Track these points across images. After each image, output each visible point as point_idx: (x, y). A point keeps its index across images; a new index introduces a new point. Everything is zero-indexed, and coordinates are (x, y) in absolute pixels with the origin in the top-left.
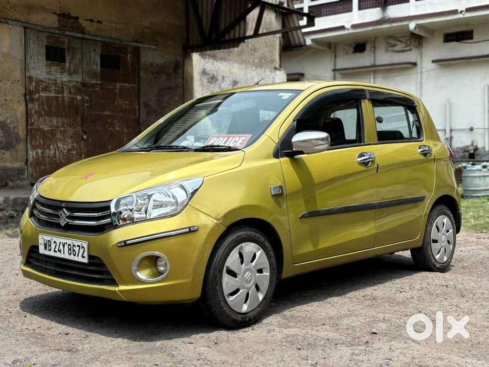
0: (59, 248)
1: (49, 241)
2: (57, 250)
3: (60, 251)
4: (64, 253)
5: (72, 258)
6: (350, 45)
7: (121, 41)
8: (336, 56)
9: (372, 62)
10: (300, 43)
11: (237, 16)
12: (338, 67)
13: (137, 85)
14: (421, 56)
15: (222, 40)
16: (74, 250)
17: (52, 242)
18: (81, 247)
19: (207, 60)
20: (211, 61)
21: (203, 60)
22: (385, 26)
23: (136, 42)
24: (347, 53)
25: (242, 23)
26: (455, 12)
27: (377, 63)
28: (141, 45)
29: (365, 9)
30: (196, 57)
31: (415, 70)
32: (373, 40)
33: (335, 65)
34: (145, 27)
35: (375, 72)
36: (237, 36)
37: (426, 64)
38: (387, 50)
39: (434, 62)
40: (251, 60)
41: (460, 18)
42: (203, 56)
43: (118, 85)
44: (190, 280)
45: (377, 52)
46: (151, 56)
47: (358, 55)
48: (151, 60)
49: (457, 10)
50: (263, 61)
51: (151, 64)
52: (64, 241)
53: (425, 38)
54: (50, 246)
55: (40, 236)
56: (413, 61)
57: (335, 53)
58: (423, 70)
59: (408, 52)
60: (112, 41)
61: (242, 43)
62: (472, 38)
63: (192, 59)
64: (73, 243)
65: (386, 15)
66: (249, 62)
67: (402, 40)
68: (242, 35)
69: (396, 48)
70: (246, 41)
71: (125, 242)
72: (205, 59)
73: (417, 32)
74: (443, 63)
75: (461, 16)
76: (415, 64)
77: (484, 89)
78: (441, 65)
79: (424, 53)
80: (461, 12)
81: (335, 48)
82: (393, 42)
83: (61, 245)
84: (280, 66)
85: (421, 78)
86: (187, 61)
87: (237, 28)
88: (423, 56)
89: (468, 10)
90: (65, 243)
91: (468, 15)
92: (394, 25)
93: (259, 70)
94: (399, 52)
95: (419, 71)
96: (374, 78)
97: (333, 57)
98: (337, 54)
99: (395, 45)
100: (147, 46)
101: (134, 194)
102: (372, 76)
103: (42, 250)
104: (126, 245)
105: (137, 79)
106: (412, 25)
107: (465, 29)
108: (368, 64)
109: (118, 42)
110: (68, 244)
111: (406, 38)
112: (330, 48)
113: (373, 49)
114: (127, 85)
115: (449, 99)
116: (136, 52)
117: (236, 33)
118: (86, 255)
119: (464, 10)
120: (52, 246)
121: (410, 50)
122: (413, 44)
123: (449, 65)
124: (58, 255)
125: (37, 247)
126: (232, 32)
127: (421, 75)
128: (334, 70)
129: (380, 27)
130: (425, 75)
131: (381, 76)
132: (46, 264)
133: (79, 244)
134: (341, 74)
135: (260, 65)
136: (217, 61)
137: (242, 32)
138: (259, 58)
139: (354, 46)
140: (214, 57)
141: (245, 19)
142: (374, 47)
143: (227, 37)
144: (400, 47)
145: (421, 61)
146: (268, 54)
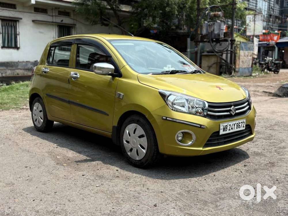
2: (230, 129)
3: (232, 129)
16: (239, 125)
17: (228, 125)
52: (234, 123)
55: (221, 125)
133: (242, 121)
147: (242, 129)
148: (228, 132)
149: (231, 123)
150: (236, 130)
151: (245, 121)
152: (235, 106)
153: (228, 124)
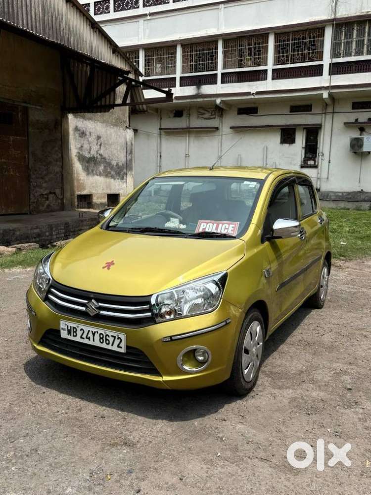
0: (87, 335)
1: (74, 328)
2: (84, 336)
3: (89, 338)
4: (94, 341)
5: (104, 346)
6: (171, 112)
7: (14, 101)
8: (161, 119)
9: (188, 125)
10: (143, 109)
11: (107, 88)
12: (162, 127)
13: (26, 138)
14: (222, 123)
15: (95, 105)
16: (106, 340)
17: (79, 329)
18: (117, 337)
19: (79, 119)
20: (81, 120)
21: (75, 119)
22: (199, 100)
23: (25, 102)
24: (170, 117)
25: (112, 94)
26: (248, 94)
27: (191, 126)
28: (29, 105)
29: (185, 86)
30: (70, 116)
31: (217, 133)
32: (188, 109)
33: (161, 126)
34: (31, 91)
35: (189, 132)
36: (107, 103)
37: (225, 129)
38: (198, 117)
39: (231, 128)
40: (110, 121)
41: (251, 99)
42: (75, 117)
43: (11, 138)
44: (225, 366)
45: (191, 118)
46: (37, 115)
47: (177, 119)
48: (37, 118)
49: (250, 92)
50: (118, 121)
51: (38, 121)
52: (94, 330)
53: (225, 110)
54: (76, 332)
55: (61, 322)
56: (216, 126)
57: (161, 115)
58: (223, 133)
59: (213, 120)
60: (6, 101)
61: (112, 109)
62: (257, 113)
63: (68, 119)
64: (105, 333)
65: (200, 92)
66: (108, 121)
67: (209, 110)
68: (111, 103)
69: (205, 116)
70: (115, 108)
71: (171, 337)
72: (77, 118)
73: (221, 106)
74: (236, 129)
75: (252, 97)
76: (217, 129)
77: (264, 149)
78: (237, 130)
79: (224, 121)
80: (253, 94)
81: (160, 113)
82: (203, 111)
83: (90, 333)
84: (129, 126)
85: (222, 139)
86: (64, 120)
87: (108, 97)
88: (224, 122)
89: (258, 93)
90: (95, 332)
91: (257, 97)
92: (206, 99)
93: (115, 128)
94: (206, 119)
95: (220, 134)
96: (189, 137)
97: (159, 119)
98: (162, 117)
99: (203, 114)
100: (34, 107)
101: (174, 291)
102: (187, 136)
103: (64, 334)
104: (172, 340)
105: (26, 134)
106: (218, 101)
107: (253, 106)
108: (184, 126)
109: (11, 102)
110: (99, 333)
111: (212, 110)
112: (157, 112)
113: (188, 115)
114: (18, 137)
115: (240, 155)
116: (26, 111)
117: (107, 101)
118: (123, 345)
119: (254, 92)
120: (77, 332)
121: (214, 118)
122: (217, 113)
123: (242, 131)
124: (86, 341)
125: (59, 332)
126: (103, 100)
127: (222, 137)
128: (160, 129)
129: (195, 100)
130: (224, 137)
131: (194, 136)
132: (67, 347)
133: (115, 334)
134: (165, 132)
135: (116, 125)
136: (86, 120)
137: (112, 100)
138: (115, 119)
139: (174, 112)
140: (84, 118)
141: (114, 91)
142: (189, 114)
143: (99, 103)
144: (207, 115)
145: (222, 126)
146: (121, 116)
147: (115, 348)
148: (78, 339)
149: (86, 329)
150: (97, 343)
151: (123, 337)
152: (98, 300)
153: (78, 327)
